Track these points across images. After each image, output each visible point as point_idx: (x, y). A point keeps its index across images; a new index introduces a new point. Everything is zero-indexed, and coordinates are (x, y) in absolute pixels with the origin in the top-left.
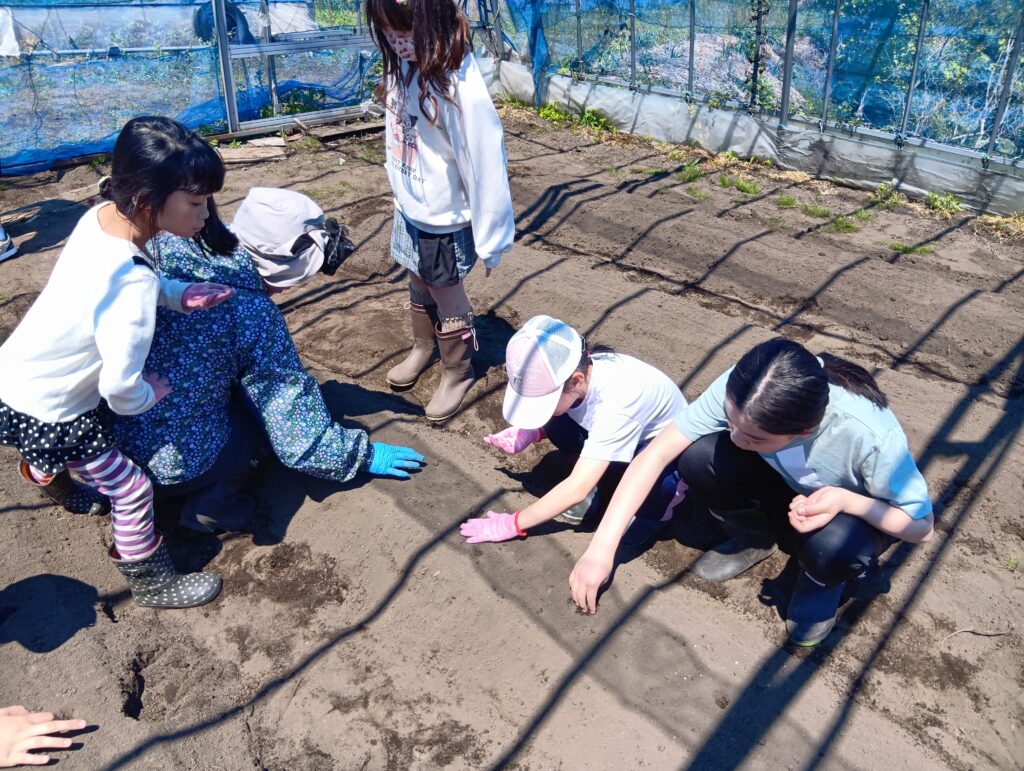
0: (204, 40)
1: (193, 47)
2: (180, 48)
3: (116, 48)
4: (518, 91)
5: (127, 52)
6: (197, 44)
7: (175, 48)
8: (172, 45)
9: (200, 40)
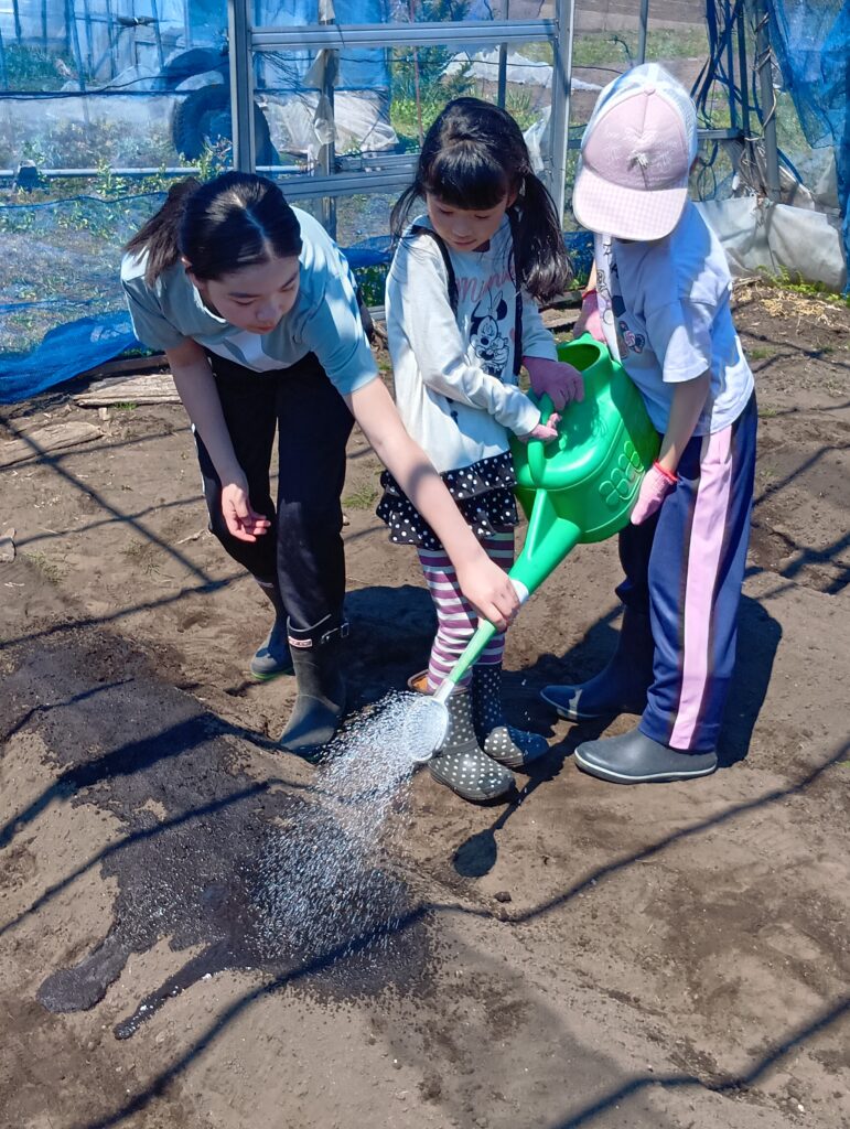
0: (189, 157)
1: (169, 170)
2: (145, 170)
3: (34, 169)
4: (805, 263)
5: (50, 176)
6: (175, 163)
7: (138, 170)
8: (130, 165)
9: (181, 156)
